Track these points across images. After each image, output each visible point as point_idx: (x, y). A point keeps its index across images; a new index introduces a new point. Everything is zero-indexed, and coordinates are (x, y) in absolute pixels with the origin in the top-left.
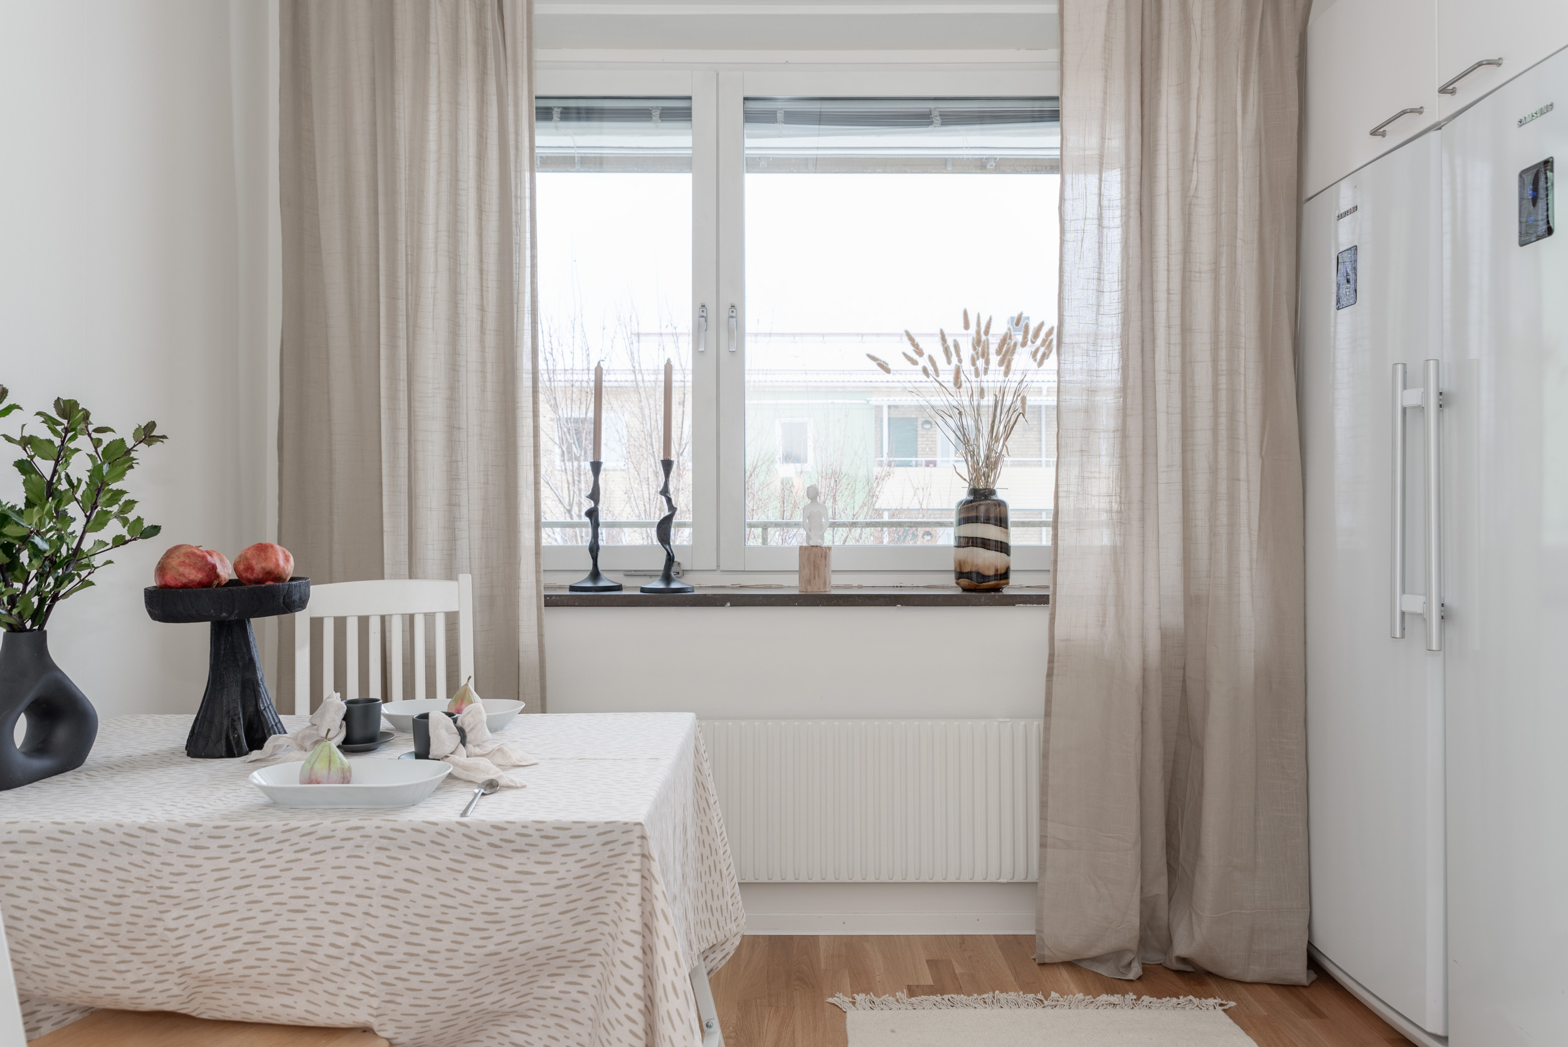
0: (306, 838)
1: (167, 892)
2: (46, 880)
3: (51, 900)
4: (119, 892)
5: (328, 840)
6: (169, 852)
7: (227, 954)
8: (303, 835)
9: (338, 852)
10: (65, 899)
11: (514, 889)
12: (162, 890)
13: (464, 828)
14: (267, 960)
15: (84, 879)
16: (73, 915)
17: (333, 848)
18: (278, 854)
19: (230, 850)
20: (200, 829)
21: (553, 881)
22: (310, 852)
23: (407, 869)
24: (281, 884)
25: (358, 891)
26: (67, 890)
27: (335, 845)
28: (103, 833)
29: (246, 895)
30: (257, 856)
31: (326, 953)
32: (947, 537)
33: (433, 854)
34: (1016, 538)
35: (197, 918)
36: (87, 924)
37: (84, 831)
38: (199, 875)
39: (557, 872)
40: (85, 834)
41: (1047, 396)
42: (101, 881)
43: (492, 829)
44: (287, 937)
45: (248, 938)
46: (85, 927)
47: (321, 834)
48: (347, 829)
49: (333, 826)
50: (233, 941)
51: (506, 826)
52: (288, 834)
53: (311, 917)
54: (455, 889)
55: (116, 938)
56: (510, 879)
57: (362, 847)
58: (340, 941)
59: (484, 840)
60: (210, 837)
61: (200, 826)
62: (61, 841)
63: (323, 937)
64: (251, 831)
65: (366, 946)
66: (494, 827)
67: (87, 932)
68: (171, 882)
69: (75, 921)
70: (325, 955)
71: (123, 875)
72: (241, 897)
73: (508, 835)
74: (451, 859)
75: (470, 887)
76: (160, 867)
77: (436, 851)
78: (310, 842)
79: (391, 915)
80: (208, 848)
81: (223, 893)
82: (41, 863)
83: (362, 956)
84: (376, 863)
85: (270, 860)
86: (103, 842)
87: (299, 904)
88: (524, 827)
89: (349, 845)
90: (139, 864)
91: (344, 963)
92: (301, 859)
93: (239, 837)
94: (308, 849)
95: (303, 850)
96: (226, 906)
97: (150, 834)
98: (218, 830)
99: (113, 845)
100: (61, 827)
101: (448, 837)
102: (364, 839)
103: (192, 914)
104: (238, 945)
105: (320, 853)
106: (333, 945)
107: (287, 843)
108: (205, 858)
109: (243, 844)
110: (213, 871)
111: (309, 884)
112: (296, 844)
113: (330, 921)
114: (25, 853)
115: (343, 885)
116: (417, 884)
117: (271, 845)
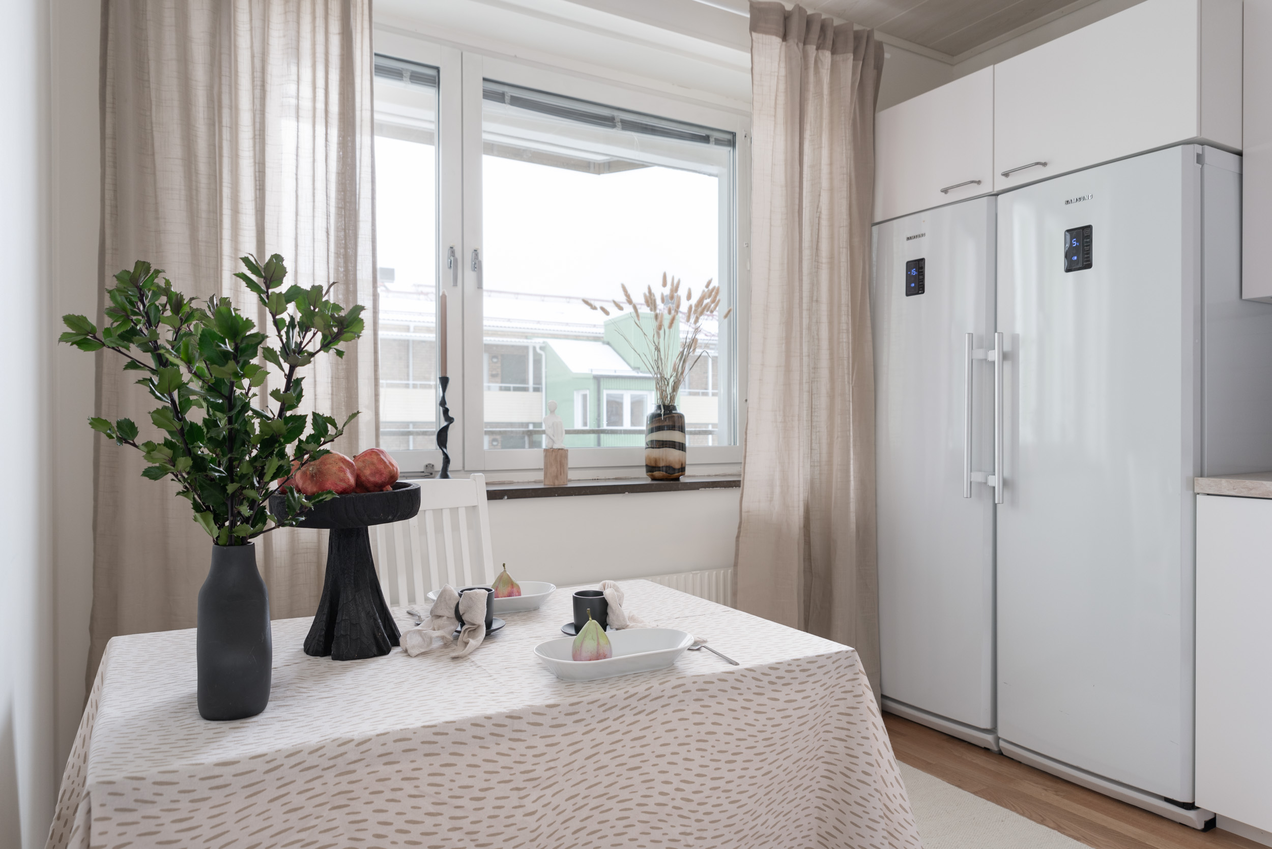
0: (642, 702)
1: (531, 775)
2: (416, 787)
3: (419, 808)
4: (486, 785)
5: (659, 700)
6: (534, 735)
7: (575, 824)
8: (640, 699)
9: (666, 709)
10: (433, 803)
11: (783, 716)
12: (526, 775)
13: (752, 672)
14: (608, 821)
15: (454, 779)
16: (438, 820)
17: (663, 706)
18: (621, 720)
19: (584, 723)
20: (559, 709)
21: (807, 703)
22: (646, 712)
23: (715, 714)
24: (623, 747)
25: (679, 741)
26: (436, 793)
27: (664, 704)
28: (475, 728)
29: (594, 763)
30: (605, 724)
31: (657, 802)
32: (641, 441)
33: (733, 698)
34: (689, 441)
35: (553, 795)
36: (450, 827)
37: (457, 729)
38: (557, 753)
39: (810, 697)
40: (458, 732)
41: (414, 332)
42: (470, 777)
43: (770, 670)
44: (625, 794)
45: (593, 803)
46: (449, 830)
47: (654, 695)
48: (673, 688)
49: (662, 687)
50: (581, 810)
51: (777, 666)
52: (629, 700)
53: (645, 772)
54: (746, 724)
55: (474, 837)
56: (781, 708)
57: (684, 701)
58: (666, 788)
59: (766, 679)
60: (567, 715)
61: (558, 705)
62: (436, 743)
63: (654, 788)
64: (600, 703)
65: (685, 789)
66: (771, 668)
67: (451, 835)
68: (533, 765)
69: (440, 825)
70: (655, 804)
71: (490, 767)
72: (591, 765)
73: (781, 673)
74: (744, 700)
75: (755, 720)
76: (525, 751)
77: (734, 694)
78: (645, 705)
79: (702, 757)
80: (565, 725)
81: (576, 766)
82: (414, 770)
83: (682, 799)
84: (693, 713)
85: (615, 726)
86: (474, 737)
87: (636, 762)
88: (789, 665)
89: (674, 701)
90: (506, 753)
91: (668, 809)
92: (639, 721)
93: (591, 710)
94: (644, 710)
95: (640, 713)
96: (578, 777)
97: (516, 721)
98: (574, 707)
99: (483, 738)
100: (434, 730)
101: (742, 682)
102: (685, 694)
103: (549, 792)
104: (585, 812)
105: (653, 712)
106: (662, 794)
107: (629, 708)
108: (562, 735)
109: (594, 716)
110: (568, 746)
111: (643, 742)
112: (636, 707)
113: (659, 772)
114: (398, 762)
115: (668, 738)
116: (721, 725)
117: (616, 713)
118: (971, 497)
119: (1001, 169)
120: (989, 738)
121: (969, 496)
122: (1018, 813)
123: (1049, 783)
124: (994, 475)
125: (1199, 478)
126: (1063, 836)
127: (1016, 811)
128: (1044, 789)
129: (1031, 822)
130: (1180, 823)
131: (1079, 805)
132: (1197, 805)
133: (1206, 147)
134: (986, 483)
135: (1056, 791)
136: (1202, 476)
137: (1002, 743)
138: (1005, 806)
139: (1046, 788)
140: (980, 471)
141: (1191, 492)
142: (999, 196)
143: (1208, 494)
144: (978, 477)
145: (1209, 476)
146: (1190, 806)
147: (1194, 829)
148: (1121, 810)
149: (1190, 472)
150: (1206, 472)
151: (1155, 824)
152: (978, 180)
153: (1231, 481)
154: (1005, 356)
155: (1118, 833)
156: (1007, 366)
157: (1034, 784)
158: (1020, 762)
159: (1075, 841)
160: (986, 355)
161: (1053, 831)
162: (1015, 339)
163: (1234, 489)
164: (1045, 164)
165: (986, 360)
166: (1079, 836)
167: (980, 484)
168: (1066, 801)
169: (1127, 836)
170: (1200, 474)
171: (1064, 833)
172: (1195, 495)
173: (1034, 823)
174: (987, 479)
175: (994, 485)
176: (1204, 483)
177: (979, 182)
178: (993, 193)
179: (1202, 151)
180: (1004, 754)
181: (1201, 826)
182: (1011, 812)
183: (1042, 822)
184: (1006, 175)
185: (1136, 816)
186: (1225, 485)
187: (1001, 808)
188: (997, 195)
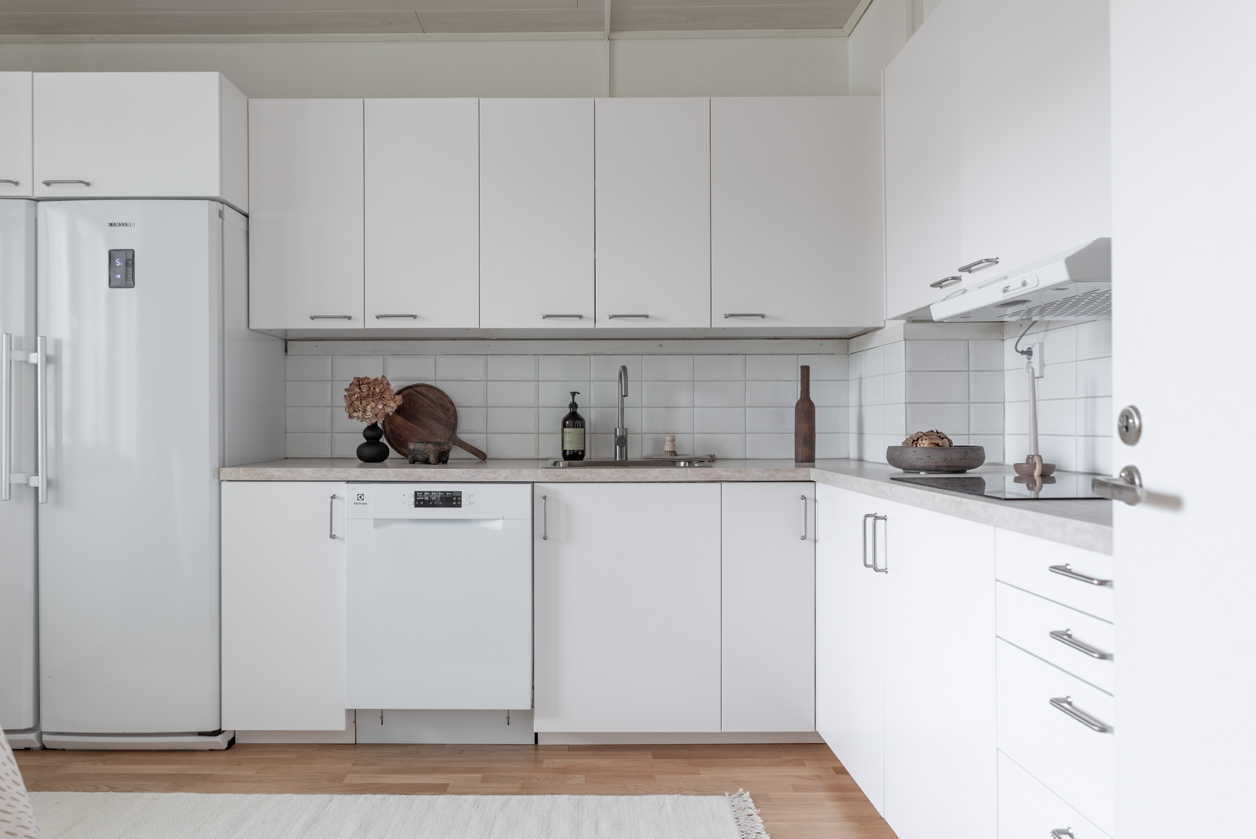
118: (10, 499)
119: (40, 177)
120: (32, 736)
121: (8, 499)
122: (72, 791)
123: (96, 758)
124: (37, 475)
125: (223, 468)
126: (117, 793)
127: (69, 790)
128: (91, 764)
129: (86, 793)
130: (210, 750)
131: (127, 766)
132: (223, 729)
133: (225, 205)
134: (27, 484)
135: (104, 762)
136: (224, 467)
137: (45, 738)
138: (59, 790)
139: (93, 762)
140: (20, 472)
141: (217, 480)
142: (40, 203)
143: (230, 481)
144: (18, 479)
145: (229, 467)
146: (218, 732)
147: (220, 750)
148: (162, 757)
149: (216, 465)
150: (227, 464)
151: (190, 757)
152: (15, 181)
153: (246, 469)
154: (48, 360)
155: (163, 774)
156: (51, 368)
157: (81, 763)
158: (64, 750)
159: (129, 793)
160: (27, 357)
161: (107, 793)
162: (58, 343)
163: (248, 475)
164: (88, 184)
165: (26, 362)
166: (131, 789)
167: (20, 485)
168: (114, 767)
169: (171, 774)
170: (223, 466)
171: (118, 791)
172: (220, 482)
173: (89, 794)
174: (28, 480)
175: (36, 486)
176: (227, 472)
177: (16, 183)
178: (32, 198)
179: (223, 209)
180: (47, 747)
181: (225, 746)
182: (65, 792)
183: (97, 790)
184: (48, 183)
185: (175, 757)
186: (242, 472)
187: (55, 793)
188: (37, 200)
